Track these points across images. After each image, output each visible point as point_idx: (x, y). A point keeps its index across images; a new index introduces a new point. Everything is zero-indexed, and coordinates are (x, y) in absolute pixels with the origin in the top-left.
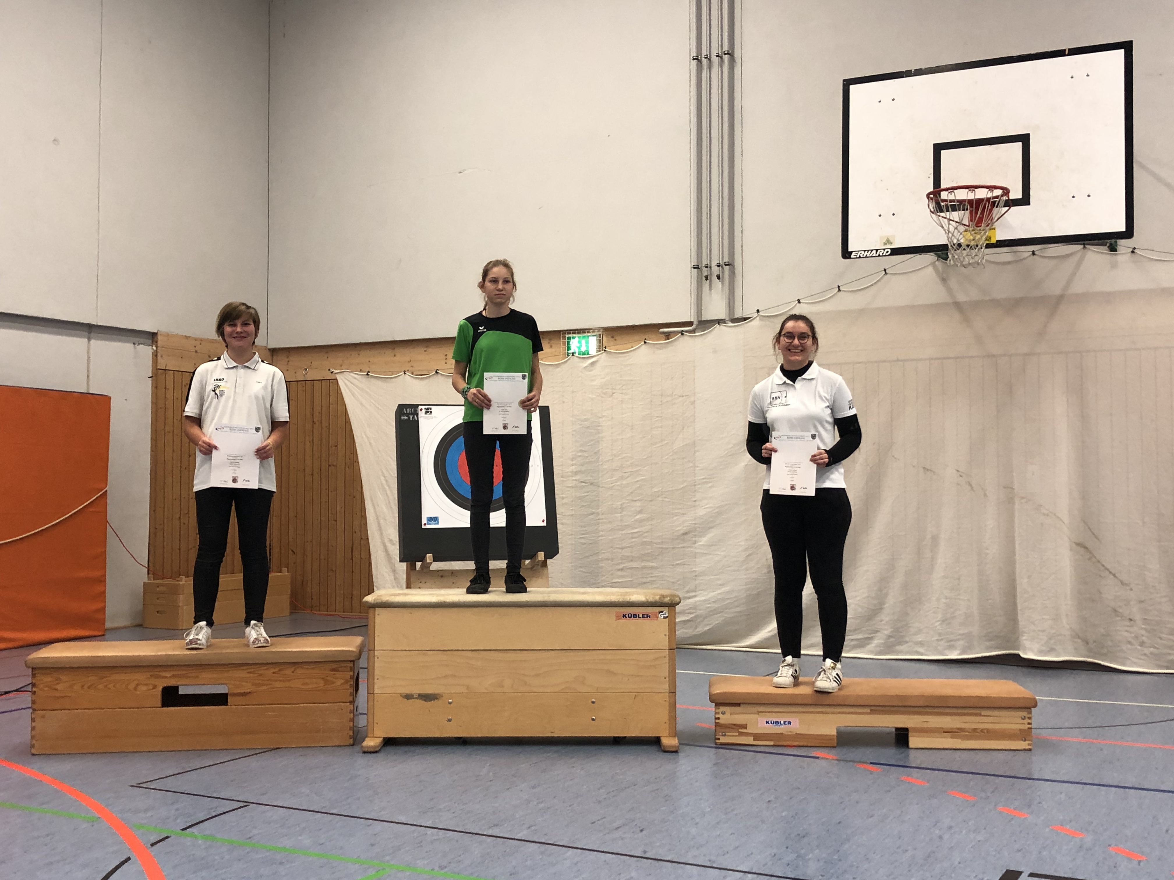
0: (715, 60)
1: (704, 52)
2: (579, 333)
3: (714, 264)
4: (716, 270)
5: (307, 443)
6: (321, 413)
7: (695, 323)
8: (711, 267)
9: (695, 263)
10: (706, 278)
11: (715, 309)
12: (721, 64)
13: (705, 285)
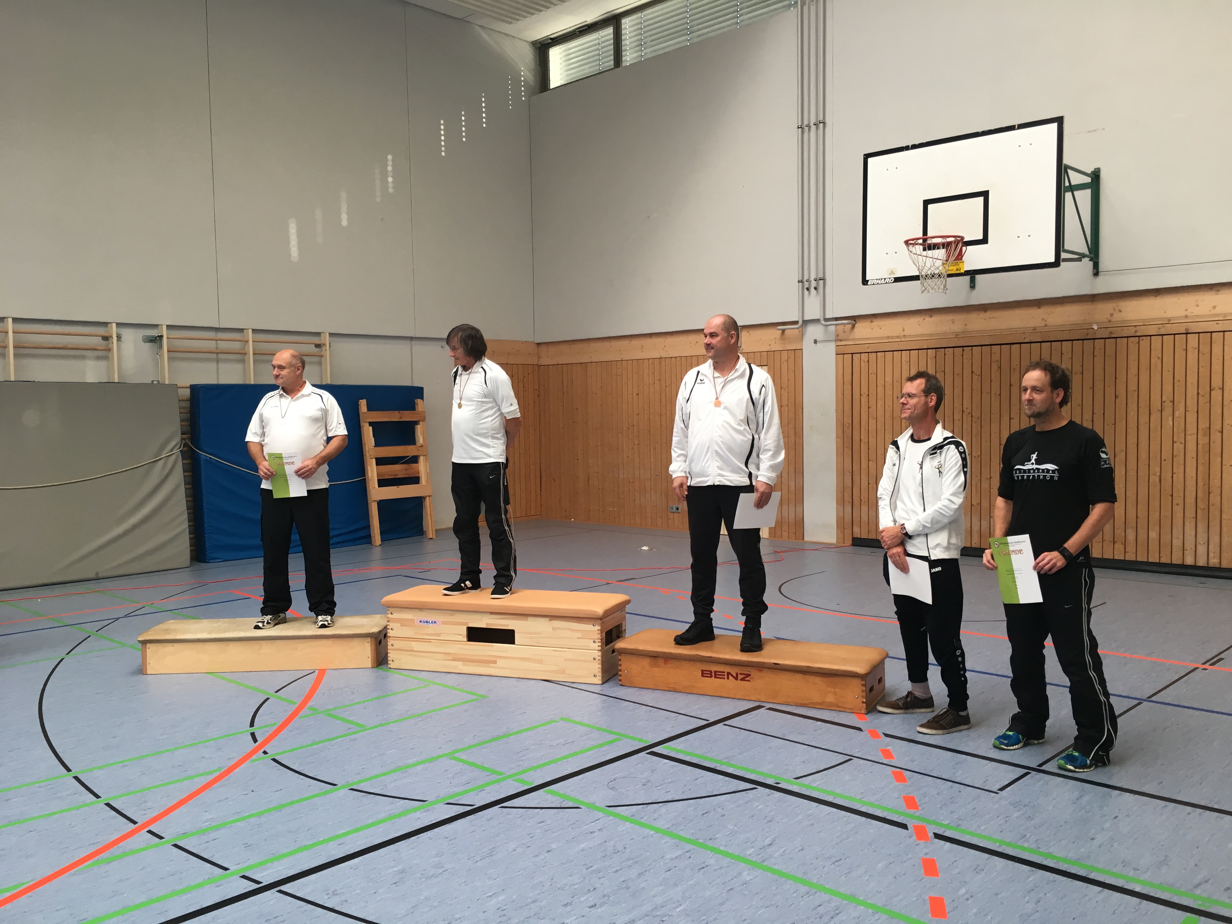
0: (813, 128)
1: (806, 123)
3: (813, 278)
4: (813, 283)
6: (567, 386)
7: (801, 322)
8: (810, 281)
9: (800, 279)
10: (808, 289)
11: (813, 311)
12: (817, 130)
13: (807, 294)
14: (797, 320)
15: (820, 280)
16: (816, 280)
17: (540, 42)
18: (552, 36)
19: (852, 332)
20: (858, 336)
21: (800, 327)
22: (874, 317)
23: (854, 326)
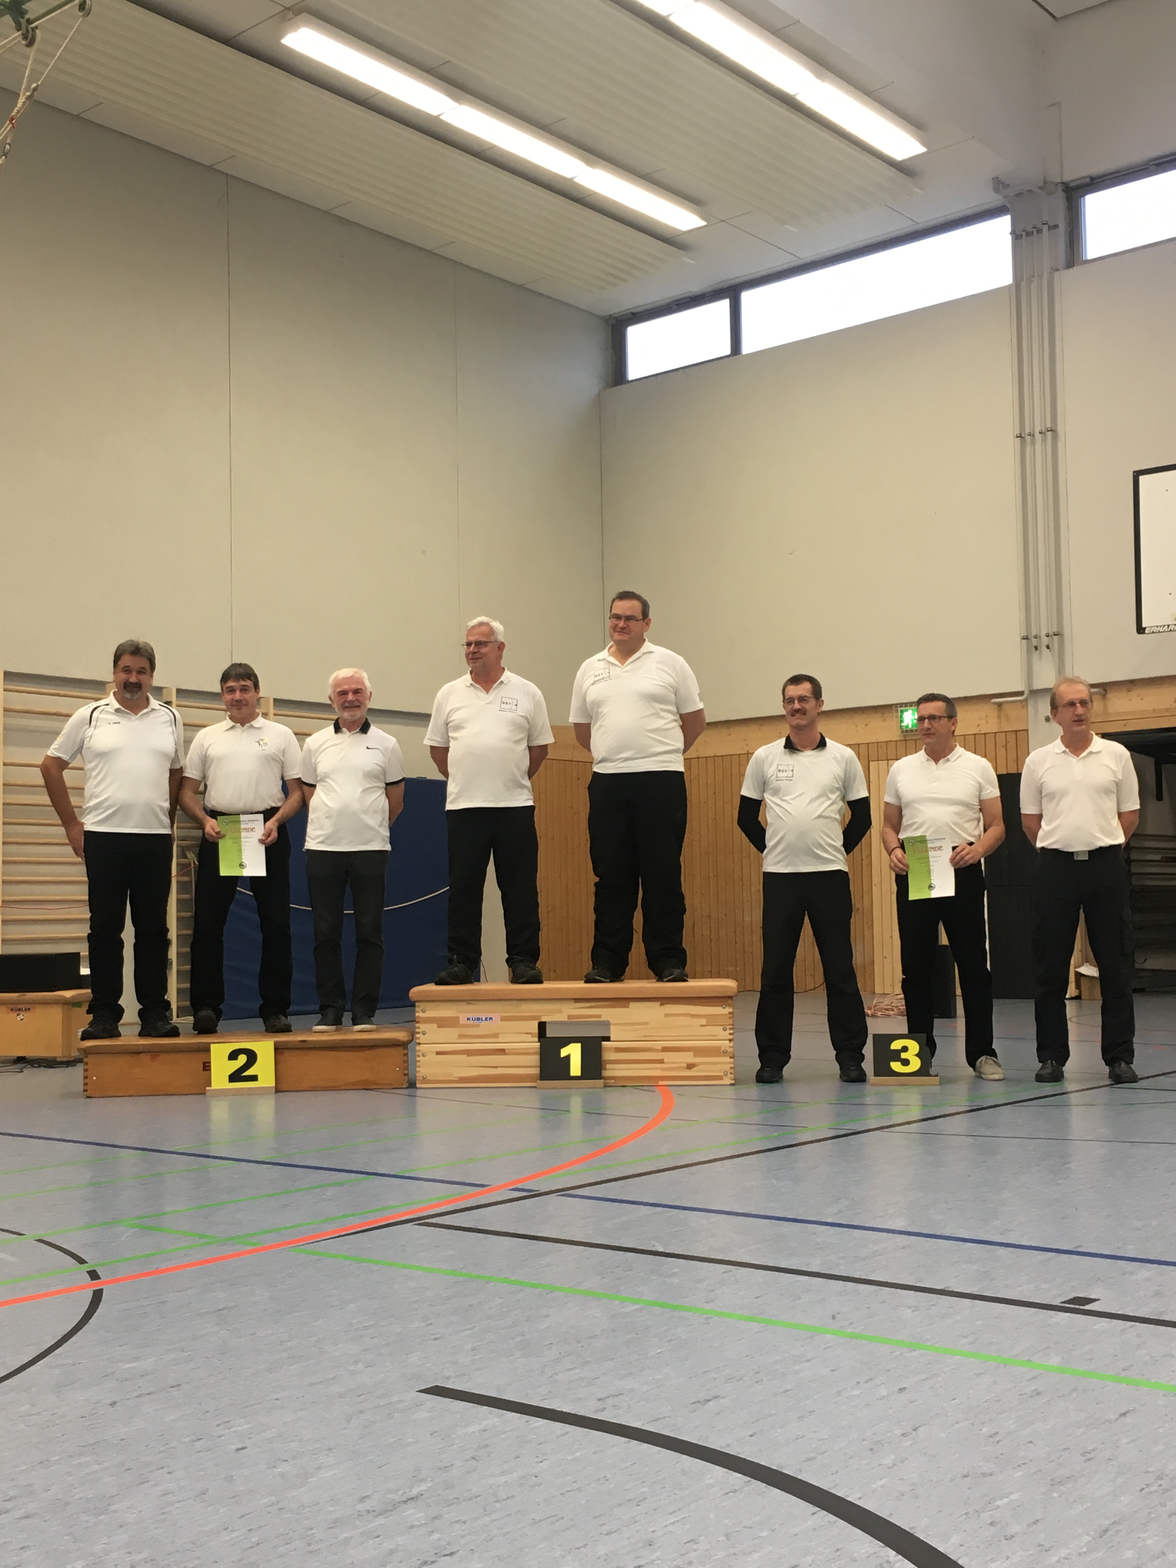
0: (1038, 437)
1: (1027, 431)
3: (1044, 633)
4: (1045, 641)
7: (1026, 692)
8: (1040, 637)
9: (1024, 634)
10: (1036, 648)
11: (1046, 677)
12: (1044, 440)
13: (1035, 655)
14: (1020, 689)
15: (1055, 635)
16: (1048, 636)
17: (614, 318)
18: (633, 311)
19: (1102, 705)
20: (1111, 710)
21: (1026, 700)
22: (1131, 684)
23: (1104, 696)
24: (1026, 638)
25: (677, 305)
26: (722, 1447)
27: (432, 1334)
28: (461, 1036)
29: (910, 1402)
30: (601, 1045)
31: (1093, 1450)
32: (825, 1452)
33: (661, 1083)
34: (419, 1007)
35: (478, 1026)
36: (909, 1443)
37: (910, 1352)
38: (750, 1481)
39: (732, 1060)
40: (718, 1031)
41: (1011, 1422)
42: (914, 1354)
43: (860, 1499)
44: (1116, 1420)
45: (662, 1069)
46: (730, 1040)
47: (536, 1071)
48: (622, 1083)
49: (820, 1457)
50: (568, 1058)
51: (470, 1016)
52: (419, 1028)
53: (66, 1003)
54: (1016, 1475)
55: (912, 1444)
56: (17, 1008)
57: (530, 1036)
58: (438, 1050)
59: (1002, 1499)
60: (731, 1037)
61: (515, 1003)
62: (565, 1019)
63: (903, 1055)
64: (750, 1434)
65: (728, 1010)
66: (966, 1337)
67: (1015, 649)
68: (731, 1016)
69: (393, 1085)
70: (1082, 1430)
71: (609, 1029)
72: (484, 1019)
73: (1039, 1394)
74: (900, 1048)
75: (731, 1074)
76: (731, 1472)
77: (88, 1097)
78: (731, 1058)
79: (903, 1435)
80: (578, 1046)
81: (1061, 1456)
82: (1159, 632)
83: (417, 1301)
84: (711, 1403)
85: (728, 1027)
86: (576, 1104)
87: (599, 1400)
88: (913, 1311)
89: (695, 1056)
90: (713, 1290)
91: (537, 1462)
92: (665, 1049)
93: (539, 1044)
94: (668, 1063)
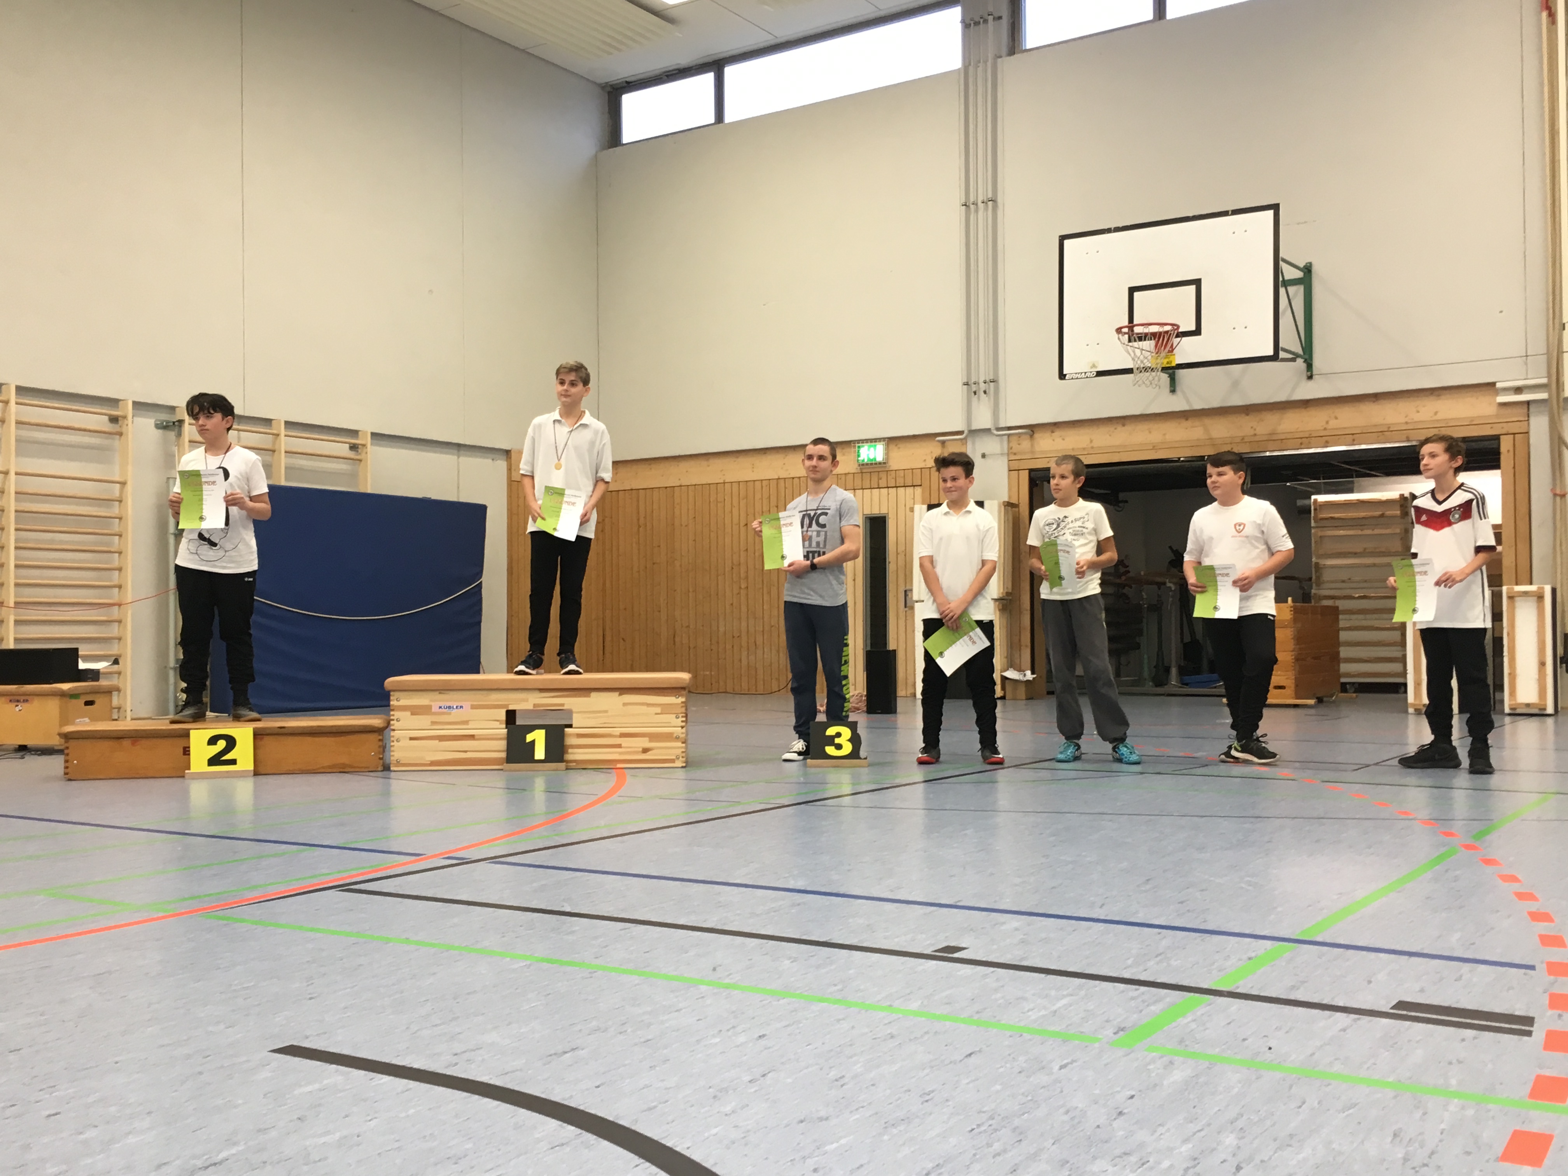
0: (981, 205)
1: (972, 200)
2: (867, 442)
4: (983, 386)
5: (634, 545)
6: (645, 517)
7: (966, 432)
8: (979, 384)
9: (965, 381)
10: (975, 393)
11: (983, 419)
12: (986, 209)
13: (975, 399)
14: (960, 429)
15: (991, 382)
16: (985, 383)
17: (611, 86)
18: (628, 80)
19: (1030, 443)
20: (1037, 448)
21: (965, 439)
22: (1055, 426)
23: (1032, 436)
24: (967, 384)
25: (667, 76)
26: (564, 1099)
27: (309, 994)
28: (433, 723)
29: (766, 1049)
30: (564, 731)
31: (933, 1091)
32: (667, 1101)
33: (619, 766)
34: (394, 695)
35: (450, 714)
36: (753, 1090)
37: (779, 1000)
38: (580, 1134)
39: (684, 745)
40: (671, 718)
41: (859, 1065)
42: (782, 1002)
43: (688, 1148)
44: (961, 1061)
45: (621, 753)
46: (682, 727)
47: (504, 755)
48: (584, 766)
49: (660, 1106)
50: (533, 742)
51: (442, 704)
52: (393, 715)
53: (63, 694)
54: (852, 1119)
55: (756, 1091)
56: (16, 699)
57: (498, 723)
58: (412, 736)
59: (832, 1143)
60: (684, 724)
61: (485, 692)
62: (531, 707)
63: (837, 741)
64: (597, 1084)
65: (681, 699)
66: (835, 985)
67: (958, 392)
68: (683, 705)
69: (368, 768)
70: (927, 1071)
71: (571, 719)
72: (455, 707)
73: (892, 1037)
74: (834, 734)
75: (683, 757)
76: (565, 1125)
77: (70, 780)
78: (683, 743)
79: (750, 1082)
80: (542, 733)
81: (900, 1098)
82: (1077, 378)
83: (308, 962)
84: (567, 1055)
85: (681, 715)
86: (539, 784)
87: (456, 1054)
88: (792, 962)
89: (650, 741)
90: (607, 946)
91: (366, 1121)
92: (623, 735)
93: (506, 730)
94: (624, 747)
